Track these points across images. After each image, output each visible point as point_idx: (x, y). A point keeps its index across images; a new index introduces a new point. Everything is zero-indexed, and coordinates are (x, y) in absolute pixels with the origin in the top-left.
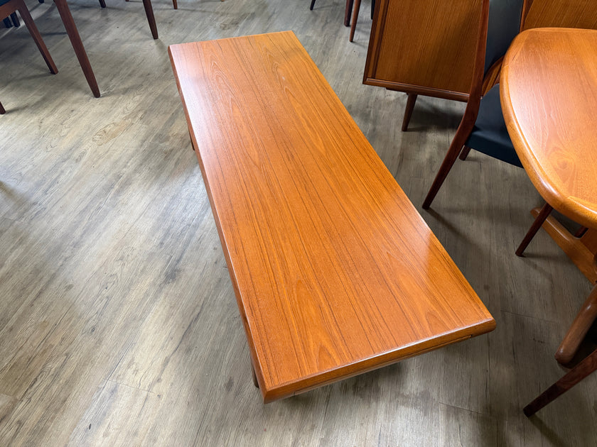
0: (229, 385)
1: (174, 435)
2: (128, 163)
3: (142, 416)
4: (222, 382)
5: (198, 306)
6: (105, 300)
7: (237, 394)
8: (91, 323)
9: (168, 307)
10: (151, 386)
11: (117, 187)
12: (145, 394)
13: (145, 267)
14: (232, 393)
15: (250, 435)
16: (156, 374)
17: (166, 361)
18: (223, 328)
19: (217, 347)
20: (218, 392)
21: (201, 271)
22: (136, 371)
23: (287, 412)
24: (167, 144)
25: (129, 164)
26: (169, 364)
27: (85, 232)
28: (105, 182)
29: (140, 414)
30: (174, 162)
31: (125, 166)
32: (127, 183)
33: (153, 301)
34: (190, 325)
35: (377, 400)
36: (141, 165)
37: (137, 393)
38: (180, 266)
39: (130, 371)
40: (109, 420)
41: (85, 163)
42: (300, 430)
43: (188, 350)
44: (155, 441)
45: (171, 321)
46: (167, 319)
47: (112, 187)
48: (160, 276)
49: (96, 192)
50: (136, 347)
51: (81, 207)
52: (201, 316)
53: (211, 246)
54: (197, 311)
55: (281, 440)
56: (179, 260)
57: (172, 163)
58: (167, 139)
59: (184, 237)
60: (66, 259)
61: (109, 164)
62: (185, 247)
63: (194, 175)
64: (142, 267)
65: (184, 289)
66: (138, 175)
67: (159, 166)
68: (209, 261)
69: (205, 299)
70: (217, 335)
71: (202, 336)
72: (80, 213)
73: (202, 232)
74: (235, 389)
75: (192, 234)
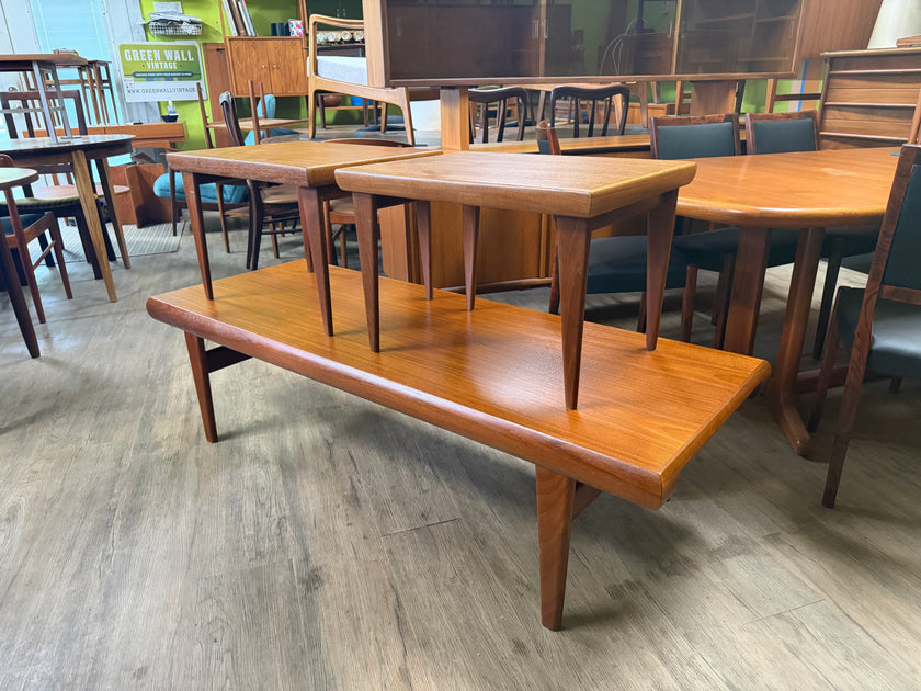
0: (520, 647)
2: (112, 490)
4: (507, 651)
5: (386, 592)
6: (227, 657)
7: (540, 650)
11: (117, 523)
13: (259, 591)
14: (533, 653)
15: (602, 683)
18: (448, 597)
19: (461, 620)
20: (515, 664)
21: (351, 554)
23: (619, 634)
24: (163, 450)
25: (116, 491)
26: (412, 674)
27: (107, 596)
28: (89, 525)
30: (193, 464)
31: (112, 496)
32: (133, 514)
34: (398, 617)
35: (696, 568)
38: (313, 564)
41: (28, 519)
42: (652, 643)
43: (425, 644)
45: (364, 627)
46: (356, 628)
47: (108, 526)
48: (294, 588)
49: (81, 543)
50: (339, 682)
51: (71, 568)
52: (402, 599)
53: (341, 525)
54: (392, 598)
55: (645, 666)
56: (306, 559)
57: (191, 467)
58: (158, 445)
59: (290, 533)
60: (100, 642)
61: (78, 503)
62: (301, 540)
63: (239, 466)
64: (253, 591)
65: (348, 585)
66: (144, 497)
67: (172, 476)
68: (354, 540)
69: (391, 580)
70: (447, 607)
71: (428, 620)
72: (74, 577)
73: (312, 515)
74: (531, 646)
75: (298, 525)
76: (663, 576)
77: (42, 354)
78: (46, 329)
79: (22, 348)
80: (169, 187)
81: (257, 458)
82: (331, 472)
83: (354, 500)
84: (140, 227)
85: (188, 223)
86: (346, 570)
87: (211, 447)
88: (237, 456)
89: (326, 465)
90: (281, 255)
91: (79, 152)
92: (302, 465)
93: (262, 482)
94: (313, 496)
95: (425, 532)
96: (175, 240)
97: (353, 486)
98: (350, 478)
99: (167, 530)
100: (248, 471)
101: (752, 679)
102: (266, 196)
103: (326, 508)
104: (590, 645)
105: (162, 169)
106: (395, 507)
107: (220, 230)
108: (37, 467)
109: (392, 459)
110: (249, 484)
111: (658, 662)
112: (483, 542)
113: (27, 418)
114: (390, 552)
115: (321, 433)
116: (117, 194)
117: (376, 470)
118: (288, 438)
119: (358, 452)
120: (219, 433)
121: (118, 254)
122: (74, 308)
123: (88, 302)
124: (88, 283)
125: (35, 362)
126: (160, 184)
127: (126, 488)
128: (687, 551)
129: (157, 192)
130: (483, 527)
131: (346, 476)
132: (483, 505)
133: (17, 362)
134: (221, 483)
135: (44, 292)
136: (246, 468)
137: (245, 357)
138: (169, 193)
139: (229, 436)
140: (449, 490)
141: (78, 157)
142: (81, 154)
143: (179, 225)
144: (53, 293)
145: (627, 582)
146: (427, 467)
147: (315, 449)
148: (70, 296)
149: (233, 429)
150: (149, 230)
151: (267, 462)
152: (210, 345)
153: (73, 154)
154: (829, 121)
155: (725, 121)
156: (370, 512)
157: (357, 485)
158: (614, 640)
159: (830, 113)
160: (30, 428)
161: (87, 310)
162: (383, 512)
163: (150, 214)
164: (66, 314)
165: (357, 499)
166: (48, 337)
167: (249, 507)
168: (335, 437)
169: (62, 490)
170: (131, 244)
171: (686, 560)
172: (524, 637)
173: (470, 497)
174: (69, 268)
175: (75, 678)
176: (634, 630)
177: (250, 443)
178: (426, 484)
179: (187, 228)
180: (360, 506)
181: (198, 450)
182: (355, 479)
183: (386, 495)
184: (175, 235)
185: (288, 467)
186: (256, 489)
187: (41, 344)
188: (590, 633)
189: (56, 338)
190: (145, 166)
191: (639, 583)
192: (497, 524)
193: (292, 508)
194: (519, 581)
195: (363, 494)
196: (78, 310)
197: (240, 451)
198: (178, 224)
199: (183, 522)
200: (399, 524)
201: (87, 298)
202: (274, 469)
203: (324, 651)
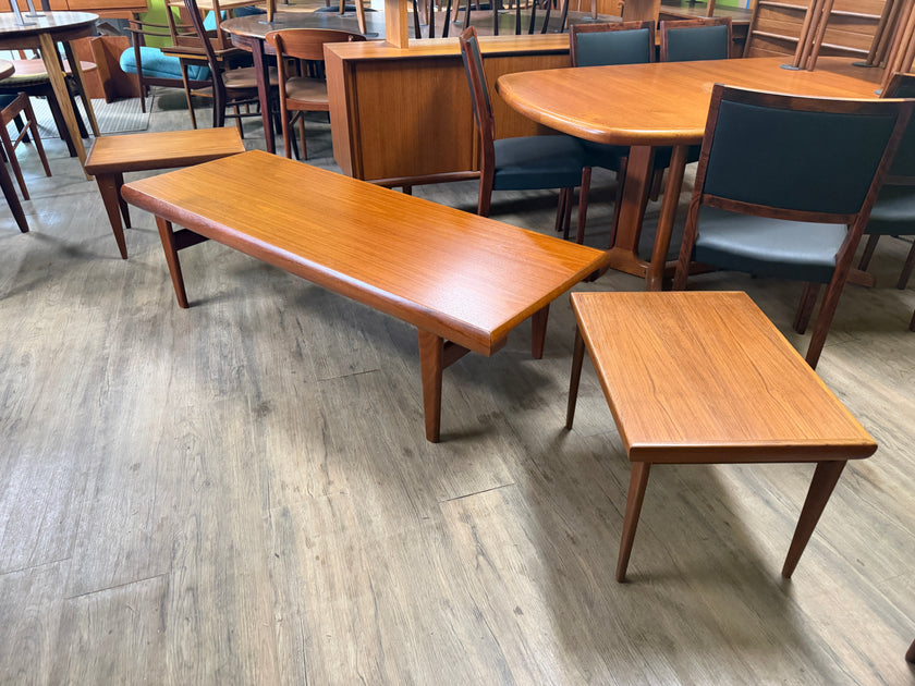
0: (408, 452)
1: (386, 509)
2: (104, 344)
3: (337, 513)
4: (398, 454)
5: (317, 419)
6: (198, 459)
7: (422, 454)
8: (199, 480)
9: (283, 432)
10: (325, 492)
12: (324, 498)
13: (222, 417)
14: (417, 456)
15: (460, 474)
16: (323, 481)
17: (324, 468)
18: (363, 422)
19: (369, 436)
20: (402, 462)
21: (293, 393)
22: (297, 489)
23: (479, 445)
24: (144, 313)
25: (107, 345)
26: (330, 467)
27: (107, 418)
28: (88, 370)
29: (334, 515)
30: (169, 324)
31: (104, 348)
32: (122, 362)
33: (261, 433)
34: (324, 434)
36: (126, 340)
37: (314, 503)
38: (264, 399)
39: (289, 491)
40: (302, 533)
41: (39, 364)
42: (501, 451)
43: (341, 450)
44: (370, 522)
45: (298, 439)
46: (293, 441)
47: (103, 371)
48: (248, 415)
49: (83, 382)
50: (277, 473)
51: (77, 400)
52: (329, 423)
53: (287, 373)
54: (321, 421)
55: (492, 464)
56: (259, 395)
57: (167, 327)
58: (139, 310)
59: (246, 377)
60: (104, 448)
61: (77, 354)
62: (255, 383)
63: (206, 327)
64: (217, 416)
65: (289, 413)
66: (130, 350)
67: (152, 334)
68: (296, 383)
69: (321, 410)
70: (360, 428)
71: (346, 436)
72: (80, 405)
73: (264, 365)
74: (416, 453)
75: (253, 371)
76: (521, 409)
77: (30, 229)
78: (31, 205)
79: (13, 224)
80: (135, 62)
81: (221, 322)
82: (281, 334)
83: (298, 355)
84: (109, 101)
85: (157, 99)
86: (289, 403)
87: (183, 312)
88: (204, 319)
89: (277, 329)
90: (246, 135)
91: (46, 35)
92: (258, 328)
93: (224, 339)
94: (265, 352)
95: (352, 379)
96: (144, 117)
97: (298, 345)
98: (297, 339)
99: (150, 375)
100: (214, 330)
101: (562, 473)
102: (227, 81)
103: (276, 360)
104: (456, 451)
105: (127, 43)
106: (330, 361)
107: (186, 108)
108: (40, 325)
109: (331, 325)
110: (215, 340)
111: (501, 462)
112: (395, 386)
113: (26, 285)
114: (323, 392)
115: (275, 303)
116: (84, 72)
117: (317, 332)
118: (247, 306)
119: (304, 319)
120: (189, 301)
121: (90, 131)
122: (54, 186)
123: (68, 180)
124: (64, 160)
125: (25, 237)
126: (126, 58)
127: (115, 344)
128: (544, 394)
129: (123, 68)
130: (396, 375)
131: (294, 337)
132: (398, 360)
133: (9, 237)
134: (192, 341)
135: (25, 169)
136: (212, 329)
137: (206, 239)
138: (135, 69)
139: (197, 303)
140: (375, 351)
141: (44, 38)
142: (48, 37)
143: (148, 101)
144: (32, 171)
145: (494, 414)
146: (359, 333)
147: (269, 316)
148: (49, 174)
149: (201, 298)
150: (118, 105)
151: (229, 325)
152: (176, 228)
153: (41, 37)
154: (762, 21)
155: (642, 28)
156: (311, 365)
157: (302, 344)
158: (474, 449)
159: (764, 12)
160: (30, 293)
161: (66, 188)
162: (320, 364)
163: (118, 88)
164: (48, 191)
165: (301, 355)
166: (33, 213)
167: (215, 358)
168: (286, 307)
169: (63, 344)
170: (102, 119)
171: (541, 399)
172: (412, 446)
173: (390, 355)
174: (45, 144)
175: (89, 469)
176: (490, 443)
177: (215, 309)
178: (357, 344)
179: (155, 104)
180: (302, 360)
181: (172, 313)
182: (300, 340)
183: (324, 352)
184: (144, 111)
185: (246, 329)
186: (220, 345)
187: (29, 220)
188: (459, 445)
189: (41, 215)
190: (110, 38)
191: (502, 413)
192: (407, 375)
193: (249, 360)
194: (416, 412)
195: (306, 350)
196: (57, 188)
197: (207, 316)
198: (146, 100)
199: (162, 368)
200: (332, 372)
201: (65, 175)
202: (235, 330)
203: (268, 455)
